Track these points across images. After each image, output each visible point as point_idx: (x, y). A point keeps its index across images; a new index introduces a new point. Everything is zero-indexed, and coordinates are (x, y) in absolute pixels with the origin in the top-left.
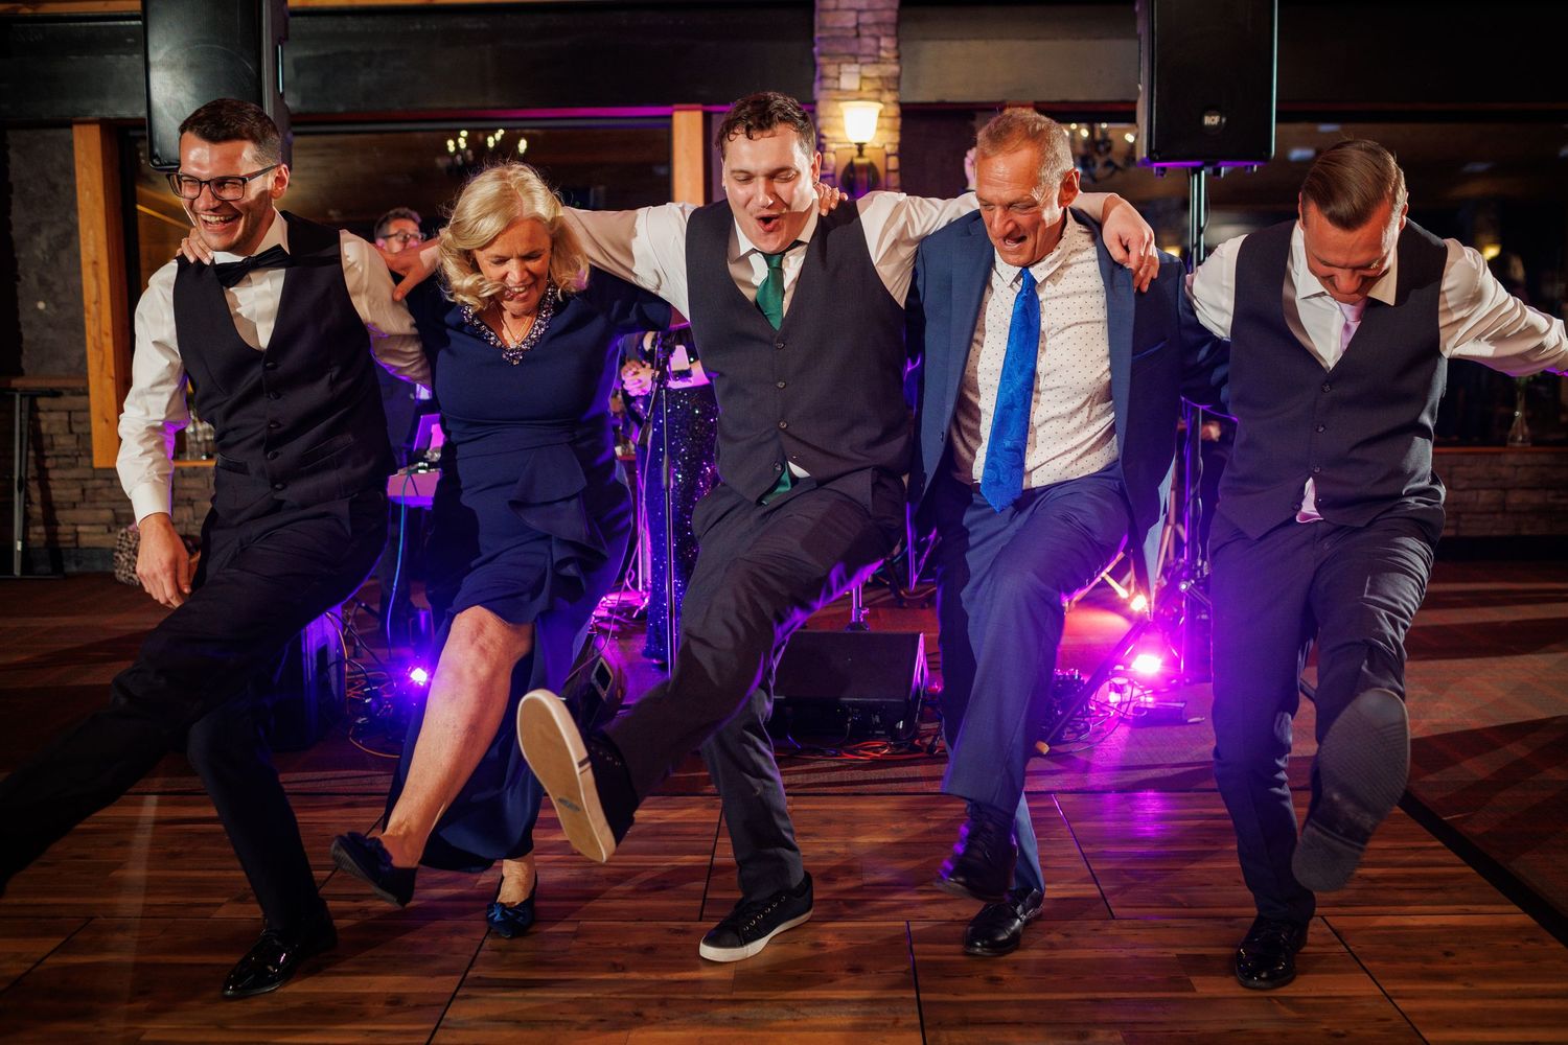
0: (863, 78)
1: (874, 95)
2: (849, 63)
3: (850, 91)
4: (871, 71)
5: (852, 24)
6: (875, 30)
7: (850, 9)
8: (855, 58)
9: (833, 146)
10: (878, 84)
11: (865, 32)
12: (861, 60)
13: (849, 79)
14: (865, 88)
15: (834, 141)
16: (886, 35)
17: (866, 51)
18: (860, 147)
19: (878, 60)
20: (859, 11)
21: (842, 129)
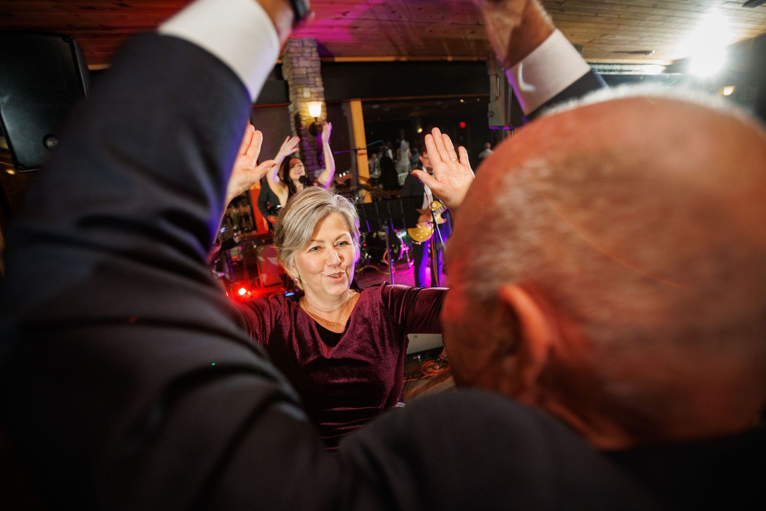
0: (311, 93)
1: (316, 99)
2: (306, 87)
3: (307, 98)
4: (313, 90)
5: (305, 73)
6: (313, 75)
7: (304, 67)
8: (308, 85)
9: (304, 119)
10: (317, 95)
11: (310, 76)
12: (310, 86)
13: (307, 93)
14: (313, 96)
15: (304, 117)
16: (318, 77)
17: (311, 83)
18: (316, 118)
19: (316, 86)
20: (307, 68)
21: (308, 112)
